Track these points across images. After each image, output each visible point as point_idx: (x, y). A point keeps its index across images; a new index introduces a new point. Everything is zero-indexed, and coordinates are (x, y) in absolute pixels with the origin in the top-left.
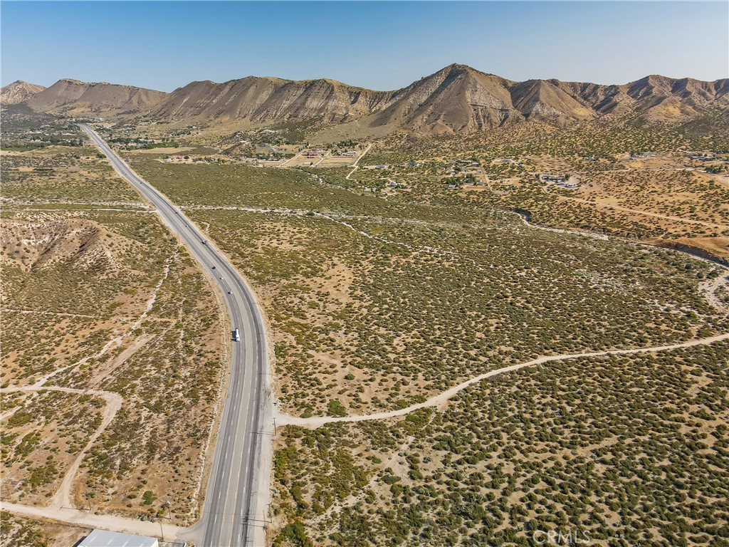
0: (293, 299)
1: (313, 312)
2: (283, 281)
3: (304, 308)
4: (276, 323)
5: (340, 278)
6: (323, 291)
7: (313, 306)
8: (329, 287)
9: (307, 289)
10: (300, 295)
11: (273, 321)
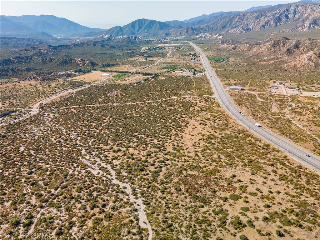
0: (219, 122)
1: (208, 117)
2: (228, 132)
3: (212, 118)
4: (223, 113)
5: (192, 134)
6: (203, 126)
7: (208, 119)
8: (200, 128)
9: (213, 127)
10: (216, 124)
11: (225, 114)
